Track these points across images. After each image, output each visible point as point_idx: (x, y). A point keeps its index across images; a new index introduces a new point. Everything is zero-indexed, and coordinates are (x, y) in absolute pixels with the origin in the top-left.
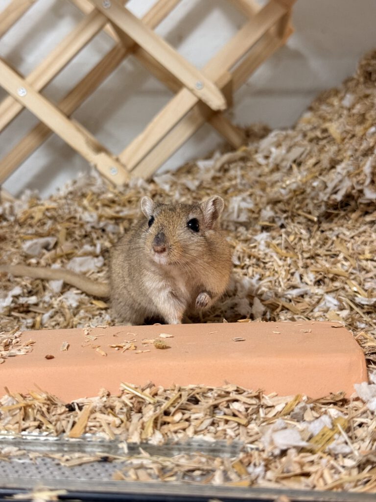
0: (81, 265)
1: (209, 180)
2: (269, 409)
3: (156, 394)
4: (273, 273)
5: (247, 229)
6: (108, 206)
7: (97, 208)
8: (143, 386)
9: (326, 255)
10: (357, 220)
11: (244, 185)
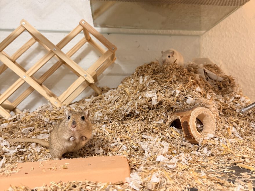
0: (42, 137)
1: (89, 106)
2: (99, 188)
3: (62, 185)
4: (107, 138)
5: (100, 123)
6: (53, 115)
7: (49, 116)
8: (58, 182)
9: (124, 132)
10: (133, 120)
11: (100, 108)
